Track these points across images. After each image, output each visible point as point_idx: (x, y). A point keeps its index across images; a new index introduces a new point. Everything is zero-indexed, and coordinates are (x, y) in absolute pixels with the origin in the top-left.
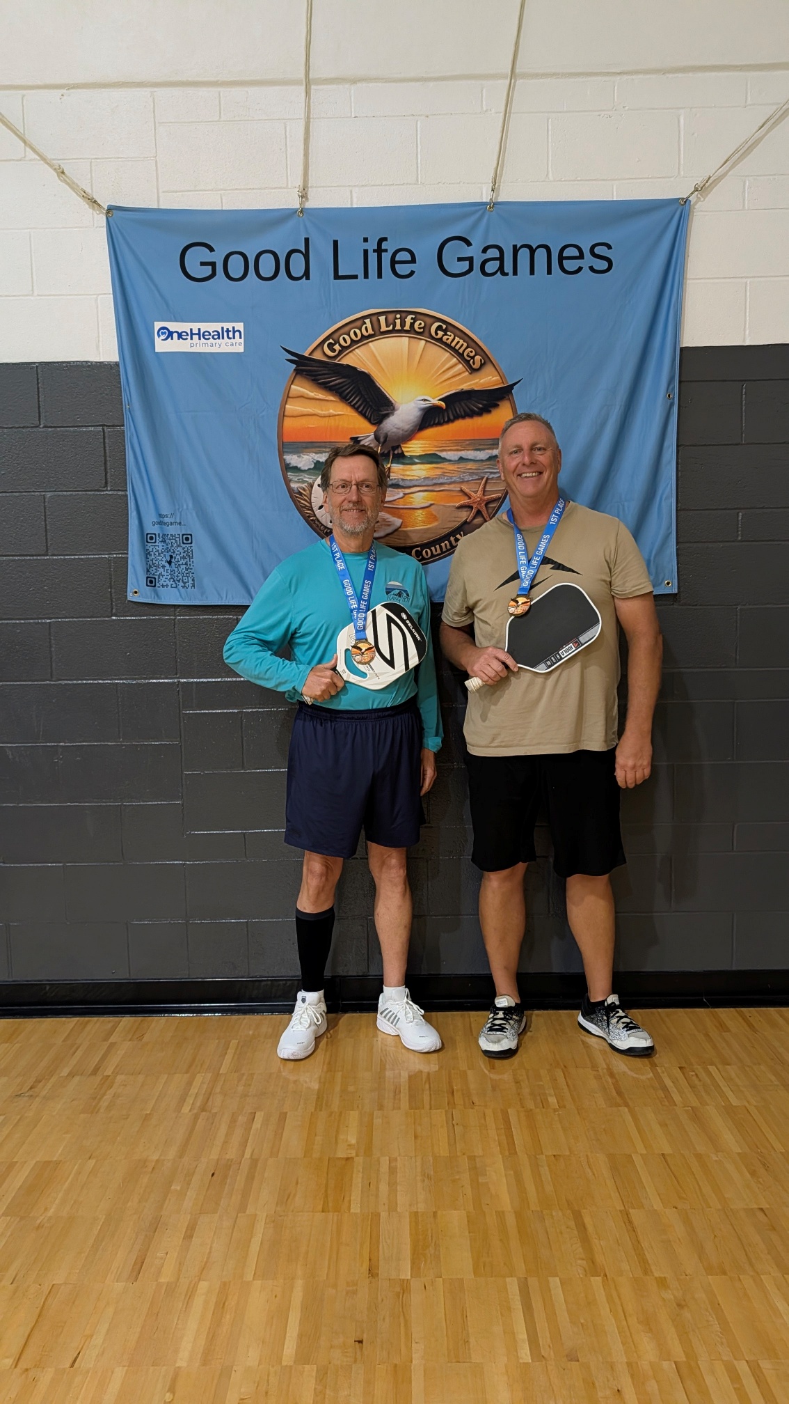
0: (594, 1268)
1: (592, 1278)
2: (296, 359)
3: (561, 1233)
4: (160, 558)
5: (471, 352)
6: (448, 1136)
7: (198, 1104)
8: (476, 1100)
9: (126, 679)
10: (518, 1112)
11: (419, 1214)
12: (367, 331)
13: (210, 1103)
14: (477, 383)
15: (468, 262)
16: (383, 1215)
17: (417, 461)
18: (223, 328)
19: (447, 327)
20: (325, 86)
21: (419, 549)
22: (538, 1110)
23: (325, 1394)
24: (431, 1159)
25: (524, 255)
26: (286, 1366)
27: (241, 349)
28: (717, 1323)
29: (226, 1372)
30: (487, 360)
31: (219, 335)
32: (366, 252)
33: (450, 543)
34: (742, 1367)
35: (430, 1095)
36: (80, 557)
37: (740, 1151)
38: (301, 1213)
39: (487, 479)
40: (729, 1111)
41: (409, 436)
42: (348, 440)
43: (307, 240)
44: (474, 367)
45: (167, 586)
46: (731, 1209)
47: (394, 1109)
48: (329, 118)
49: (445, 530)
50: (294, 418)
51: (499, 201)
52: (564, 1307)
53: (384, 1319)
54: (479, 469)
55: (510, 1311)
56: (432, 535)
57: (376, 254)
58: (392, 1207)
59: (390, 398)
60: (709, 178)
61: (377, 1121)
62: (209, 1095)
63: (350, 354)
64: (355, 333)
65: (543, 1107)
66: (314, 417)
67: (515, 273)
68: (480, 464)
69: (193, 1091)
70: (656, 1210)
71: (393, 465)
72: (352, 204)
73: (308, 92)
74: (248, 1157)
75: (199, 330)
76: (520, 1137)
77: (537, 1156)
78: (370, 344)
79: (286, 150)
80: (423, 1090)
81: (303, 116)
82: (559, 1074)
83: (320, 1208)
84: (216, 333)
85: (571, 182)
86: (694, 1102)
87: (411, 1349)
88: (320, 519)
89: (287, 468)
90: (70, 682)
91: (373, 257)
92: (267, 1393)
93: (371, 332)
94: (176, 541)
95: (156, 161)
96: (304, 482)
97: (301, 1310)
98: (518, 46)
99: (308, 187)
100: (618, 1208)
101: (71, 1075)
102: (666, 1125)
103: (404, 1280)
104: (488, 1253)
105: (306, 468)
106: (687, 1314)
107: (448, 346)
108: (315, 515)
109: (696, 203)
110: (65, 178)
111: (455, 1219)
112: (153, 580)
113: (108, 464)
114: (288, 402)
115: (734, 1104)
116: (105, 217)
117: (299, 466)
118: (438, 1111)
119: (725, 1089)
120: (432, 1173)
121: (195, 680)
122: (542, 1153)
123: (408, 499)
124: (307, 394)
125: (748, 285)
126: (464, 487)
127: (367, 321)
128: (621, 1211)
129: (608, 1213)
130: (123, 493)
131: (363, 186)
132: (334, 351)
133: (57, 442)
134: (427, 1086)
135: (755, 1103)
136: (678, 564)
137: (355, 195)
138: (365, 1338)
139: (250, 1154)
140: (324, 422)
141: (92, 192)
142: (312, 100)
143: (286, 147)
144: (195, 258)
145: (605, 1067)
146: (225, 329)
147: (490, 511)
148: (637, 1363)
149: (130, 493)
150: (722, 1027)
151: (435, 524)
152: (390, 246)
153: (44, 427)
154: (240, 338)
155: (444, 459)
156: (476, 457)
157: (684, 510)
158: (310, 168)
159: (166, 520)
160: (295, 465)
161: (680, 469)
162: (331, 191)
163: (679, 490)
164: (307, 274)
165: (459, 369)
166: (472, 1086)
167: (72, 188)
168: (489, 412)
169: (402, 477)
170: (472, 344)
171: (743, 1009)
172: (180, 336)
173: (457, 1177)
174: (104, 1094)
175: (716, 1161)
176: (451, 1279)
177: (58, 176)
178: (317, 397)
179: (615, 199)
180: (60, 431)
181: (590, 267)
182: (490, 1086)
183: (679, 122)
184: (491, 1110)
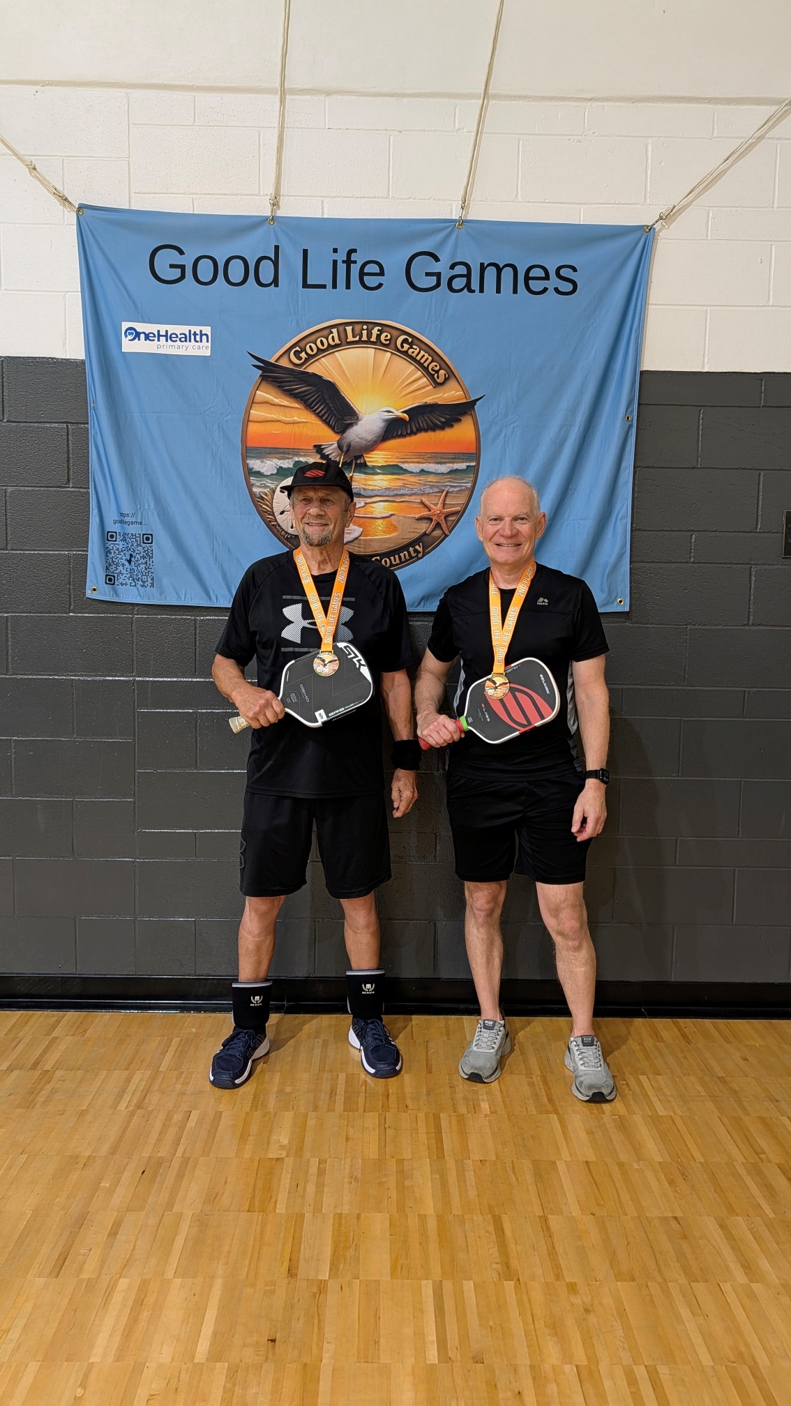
0: (508, 1272)
1: (505, 1282)
2: (262, 365)
3: (480, 1237)
4: (120, 556)
5: (436, 366)
6: (379, 1139)
7: (135, 1101)
8: (409, 1102)
9: (81, 676)
10: (450, 1116)
11: (343, 1216)
12: (334, 341)
13: (147, 1100)
14: (441, 396)
15: (435, 278)
16: (308, 1215)
17: (379, 471)
18: (190, 331)
19: (413, 341)
20: (301, 97)
21: (378, 558)
22: (470, 1115)
23: (234, 1392)
24: (360, 1161)
25: (491, 274)
26: (198, 1363)
27: (208, 353)
28: (621, 1328)
29: (139, 1368)
30: (450, 375)
31: (186, 338)
32: (335, 262)
33: (409, 553)
34: (641, 1372)
35: (366, 1097)
36: (40, 552)
37: (662, 1160)
38: (226, 1213)
39: (447, 492)
40: (655, 1120)
41: (372, 446)
42: (312, 448)
43: (277, 248)
44: (438, 381)
45: (126, 584)
46: (647, 1218)
47: (328, 1111)
48: (302, 128)
49: (405, 540)
50: (258, 424)
51: (469, 219)
52: (475, 1311)
53: (298, 1319)
54: (440, 482)
55: (423, 1314)
56: (392, 545)
57: (345, 265)
58: (318, 1209)
59: (354, 407)
60: (674, 208)
61: (311, 1122)
62: (147, 1092)
63: (316, 363)
64: (322, 342)
65: (475, 1113)
66: (278, 423)
67: (482, 290)
68: (441, 476)
69: (131, 1087)
70: (574, 1217)
71: (355, 474)
72: (323, 214)
73: (282, 101)
74: (180, 1155)
75: (167, 331)
76: (450, 1141)
77: (465, 1161)
78: (336, 353)
79: (260, 158)
80: (359, 1093)
81: (277, 124)
83: (246, 1208)
84: (183, 336)
85: (538, 204)
87: (322, 1349)
88: (281, 524)
89: (250, 472)
90: (26, 677)
91: (342, 268)
92: (176, 1389)
93: (337, 341)
94: (137, 541)
95: (129, 162)
96: (266, 487)
97: (218, 1308)
98: (492, 69)
99: (279, 195)
100: (537, 1214)
101: (10, 1069)
102: (593, 1133)
103: (322, 1280)
104: (407, 1256)
105: (269, 474)
106: (592, 1319)
107: (414, 359)
108: (276, 521)
109: (660, 230)
110: (37, 175)
111: (378, 1223)
112: (113, 578)
113: (71, 461)
114: (253, 407)
115: (660, 1114)
116: (75, 215)
117: (262, 471)
118: (372, 1113)
120: (360, 1175)
121: (151, 679)
122: (469, 1158)
123: (369, 508)
124: (272, 400)
125: (709, 313)
126: (424, 500)
127: (334, 330)
128: (539, 1217)
129: (528, 1218)
130: (82, 490)
131: (334, 197)
132: (300, 358)
133: (20, 436)
134: (363, 1088)
135: (681, 1114)
136: (630, 584)
137: (326, 206)
138: (278, 1336)
139: (182, 1152)
140: (288, 429)
141: (64, 189)
142: (286, 110)
143: (259, 155)
144: (165, 260)
146: (192, 332)
147: (449, 524)
148: (540, 1366)
149: (92, 491)
150: (656, 1035)
151: (395, 534)
152: (359, 258)
153: (7, 422)
154: (208, 341)
155: (406, 470)
156: (436, 470)
157: (639, 530)
158: (283, 177)
159: (127, 519)
160: (258, 470)
161: (636, 490)
162: (302, 200)
163: (635, 510)
164: (275, 282)
165: (423, 383)
166: (407, 1090)
167: (44, 185)
168: (452, 426)
169: (363, 486)
170: (436, 358)
171: (681, 1021)
172: (147, 337)
173: (384, 1180)
174: (41, 1090)
175: (637, 1169)
176: (367, 1280)
177: (30, 172)
178: (282, 404)
179: (581, 223)
180: (24, 426)
181: (555, 289)
182: (425, 1090)
183: (647, 150)
184: (424, 1114)
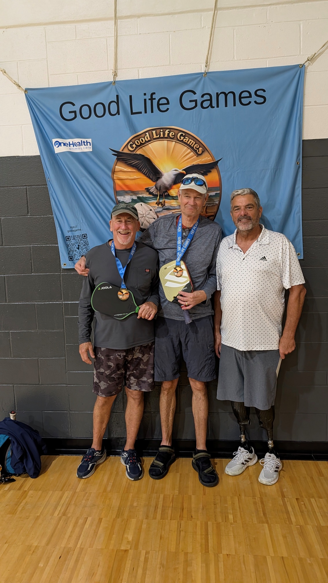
2: (116, 153)
6: (177, 538)
7: (62, 511)
8: (193, 514)
9: (39, 302)
10: (213, 524)
12: (147, 139)
13: (68, 511)
14: (201, 161)
15: (194, 102)
17: (175, 198)
19: (185, 135)
20: (125, 20)
22: (223, 523)
24: (166, 553)
25: (222, 97)
27: (91, 150)
30: (205, 150)
31: (80, 144)
32: (145, 100)
35: (172, 509)
36: (17, 246)
39: (207, 207)
41: (170, 187)
42: (144, 190)
44: (199, 153)
47: (153, 519)
48: (127, 35)
51: (210, 71)
57: (150, 101)
59: (158, 169)
60: (315, 54)
61: (144, 526)
62: (69, 505)
63: (140, 149)
64: (142, 140)
65: (226, 522)
66: (127, 180)
67: (218, 106)
69: (62, 502)
71: (165, 200)
72: (139, 77)
73: (116, 24)
74: (79, 546)
77: (219, 554)
78: (149, 145)
79: (107, 52)
80: (169, 507)
81: (114, 36)
82: (236, 499)
85: (245, 61)
86: (302, 523)
91: (149, 103)
93: (149, 139)
95: (47, 60)
99: (117, 69)
107: (186, 143)
109: (308, 66)
110: (6, 74)
113: (29, 203)
114: (115, 173)
115: (322, 525)
116: (24, 93)
118: (174, 521)
119: (318, 514)
120: (165, 563)
121: (70, 302)
122: (221, 553)
124: (123, 170)
127: (147, 134)
131: (144, 67)
132: (133, 148)
134: (171, 504)
137: (140, 72)
142: (118, 28)
143: (107, 50)
144: (67, 109)
145: (259, 496)
146: (83, 141)
149: (54, 216)
150: (320, 473)
152: (157, 97)
154: (90, 145)
158: (119, 60)
159: (74, 229)
162: (129, 70)
164: (118, 113)
165: (191, 155)
166: (193, 505)
167: (9, 79)
168: (207, 175)
169: (171, 205)
170: (197, 142)
172: (64, 145)
177: (3, 73)
178: (128, 171)
179: (268, 67)
181: (254, 101)
182: (202, 506)
183: (300, 27)
184: (200, 522)
